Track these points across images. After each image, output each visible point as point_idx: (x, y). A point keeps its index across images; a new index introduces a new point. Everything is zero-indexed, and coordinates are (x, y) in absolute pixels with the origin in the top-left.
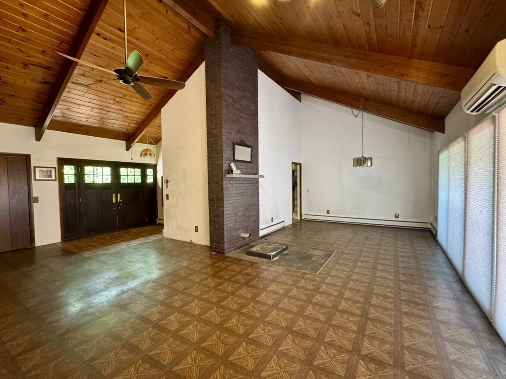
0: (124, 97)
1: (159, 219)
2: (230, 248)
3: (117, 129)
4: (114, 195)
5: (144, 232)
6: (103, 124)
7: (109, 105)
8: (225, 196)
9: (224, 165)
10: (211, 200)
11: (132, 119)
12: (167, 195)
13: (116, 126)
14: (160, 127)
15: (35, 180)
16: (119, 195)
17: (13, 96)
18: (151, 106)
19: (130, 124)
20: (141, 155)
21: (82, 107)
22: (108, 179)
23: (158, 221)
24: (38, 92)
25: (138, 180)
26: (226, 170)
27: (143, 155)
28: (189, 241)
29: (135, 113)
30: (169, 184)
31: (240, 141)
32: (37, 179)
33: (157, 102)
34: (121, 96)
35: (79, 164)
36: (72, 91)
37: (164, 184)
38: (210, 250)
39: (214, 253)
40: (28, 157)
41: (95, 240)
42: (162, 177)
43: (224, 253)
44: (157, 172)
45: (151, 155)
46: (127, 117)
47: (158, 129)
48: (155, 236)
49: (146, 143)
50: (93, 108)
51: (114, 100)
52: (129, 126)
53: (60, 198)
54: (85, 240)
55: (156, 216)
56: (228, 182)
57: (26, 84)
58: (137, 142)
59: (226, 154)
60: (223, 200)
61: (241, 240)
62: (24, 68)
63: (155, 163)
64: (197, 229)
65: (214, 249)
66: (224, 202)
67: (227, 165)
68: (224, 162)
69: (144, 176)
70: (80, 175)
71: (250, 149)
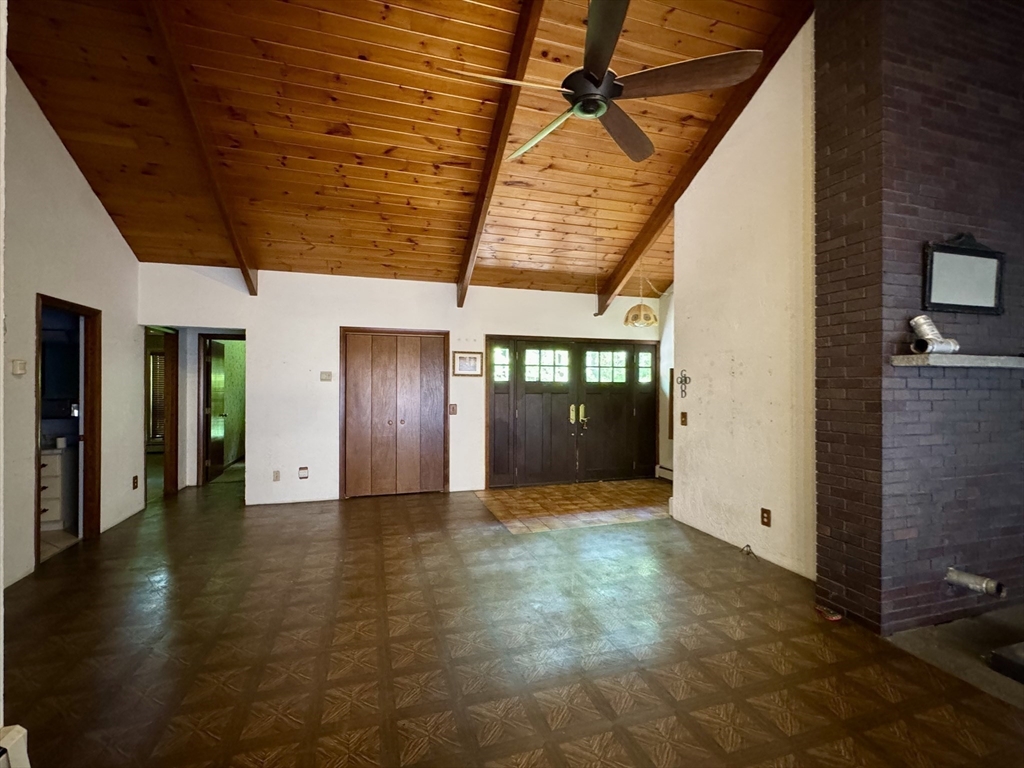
0: (594, 195)
1: (661, 467)
2: (903, 615)
3: (582, 270)
4: (573, 407)
5: (630, 495)
6: (556, 263)
7: (568, 219)
8: (887, 430)
9: (887, 325)
10: (826, 437)
11: (611, 242)
12: (684, 415)
13: (580, 263)
14: (670, 252)
15: (454, 375)
16: (582, 408)
17: (426, 230)
18: (650, 202)
19: (607, 254)
20: (627, 320)
21: (523, 233)
22: (563, 376)
23: (659, 472)
24: (457, 216)
25: (620, 377)
26: (893, 342)
27: (630, 319)
28: (742, 546)
29: (616, 228)
30: (689, 387)
31: (953, 235)
32: (456, 373)
33: (665, 189)
34: (589, 193)
35: (518, 345)
36: (507, 202)
37: (677, 387)
38: (818, 602)
39: (837, 617)
40: (445, 336)
41: (535, 496)
42: (672, 370)
43: (878, 630)
44: (659, 358)
45: (647, 318)
46: (601, 239)
47: (664, 258)
48: (652, 508)
49: (639, 296)
50: (540, 230)
51: (577, 204)
52: (604, 260)
53: (486, 409)
54: (519, 493)
55: (655, 461)
56: (899, 383)
57: (441, 205)
58: (619, 295)
59: (896, 284)
60: (879, 445)
61: (949, 592)
62: (435, 174)
63: (656, 338)
64: (769, 518)
65: (833, 599)
66: (884, 452)
67: (899, 323)
68: (885, 312)
69: (632, 367)
70: (518, 366)
71: (993, 263)
